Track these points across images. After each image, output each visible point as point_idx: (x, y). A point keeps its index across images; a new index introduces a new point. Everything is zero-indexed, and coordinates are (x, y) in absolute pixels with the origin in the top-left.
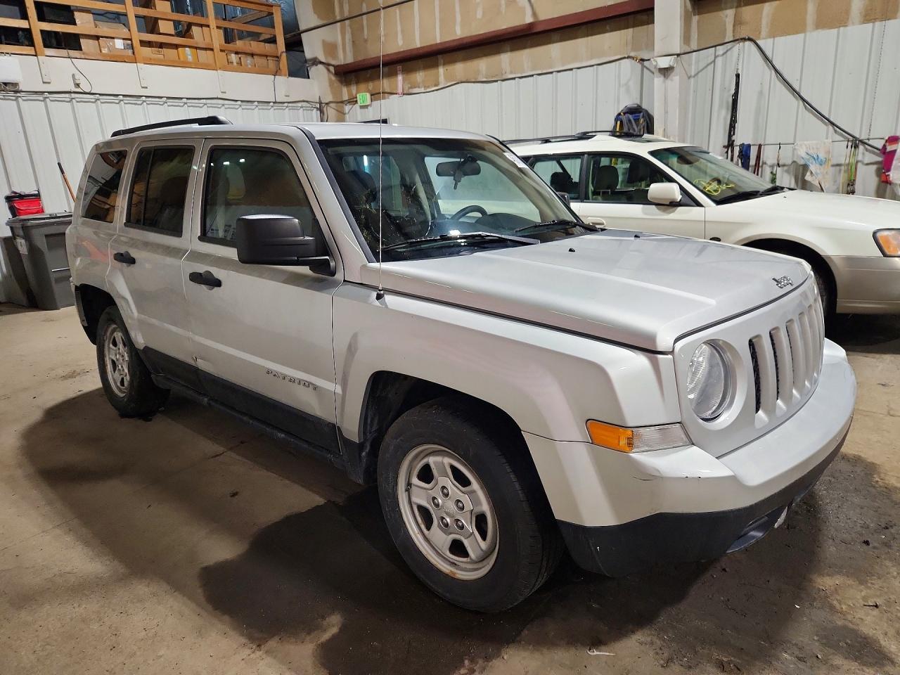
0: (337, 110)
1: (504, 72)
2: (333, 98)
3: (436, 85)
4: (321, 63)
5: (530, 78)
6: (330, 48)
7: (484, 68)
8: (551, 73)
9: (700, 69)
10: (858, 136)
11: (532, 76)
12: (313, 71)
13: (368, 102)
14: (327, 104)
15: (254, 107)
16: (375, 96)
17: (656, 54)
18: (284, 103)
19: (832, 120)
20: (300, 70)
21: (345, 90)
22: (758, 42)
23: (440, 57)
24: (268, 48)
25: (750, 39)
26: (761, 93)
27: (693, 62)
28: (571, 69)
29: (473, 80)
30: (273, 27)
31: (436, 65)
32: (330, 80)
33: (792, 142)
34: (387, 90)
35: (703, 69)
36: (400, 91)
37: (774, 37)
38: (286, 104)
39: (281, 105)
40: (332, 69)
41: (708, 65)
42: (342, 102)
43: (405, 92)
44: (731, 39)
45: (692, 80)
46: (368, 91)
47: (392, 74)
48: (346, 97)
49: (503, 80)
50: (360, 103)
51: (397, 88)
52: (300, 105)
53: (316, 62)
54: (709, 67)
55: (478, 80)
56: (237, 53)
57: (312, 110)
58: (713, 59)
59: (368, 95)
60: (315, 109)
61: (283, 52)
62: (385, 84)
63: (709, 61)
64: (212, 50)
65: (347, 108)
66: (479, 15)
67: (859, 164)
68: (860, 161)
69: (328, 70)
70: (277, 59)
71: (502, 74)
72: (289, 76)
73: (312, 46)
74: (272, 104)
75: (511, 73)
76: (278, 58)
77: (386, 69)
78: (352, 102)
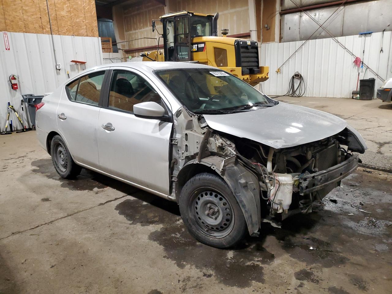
2: (124, 57)
4: (121, 49)
6: (124, 46)
12: (119, 51)
14: (122, 58)
16: (133, 57)
18: (111, 58)
20: (116, 51)
21: (127, 55)
30: (109, 42)
32: (123, 53)
40: (124, 51)
46: (131, 56)
47: (136, 52)
48: (127, 57)
51: (136, 55)
52: (115, 59)
59: (131, 57)
61: (112, 47)
62: (134, 54)
65: (127, 59)
66: (150, 42)
72: (113, 52)
73: (119, 46)
74: (108, 59)
76: (110, 49)
77: (134, 51)
78: (129, 58)
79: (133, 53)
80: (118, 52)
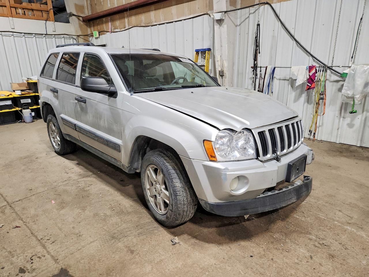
0: (85, 40)
1: (152, 22)
2: (82, 33)
3: (125, 28)
4: (74, 15)
5: (163, 25)
6: (79, 7)
7: (144, 19)
8: (172, 22)
9: (242, 21)
10: (326, 64)
11: (164, 24)
12: (71, 19)
13: (98, 36)
14: (78, 36)
15: (33, 37)
16: (101, 33)
17: (214, 11)
18: (52, 35)
19: (312, 53)
21: (89, 30)
22: (272, 5)
23: (125, 13)
24: (43, 7)
25: (267, 3)
26: (273, 36)
27: (239, 17)
28: (181, 20)
29: (139, 26)
31: (124, 18)
32: (80, 24)
33: (289, 66)
34: (106, 30)
35: (244, 21)
36: (110, 30)
37: (281, 2)
38: (53, 36)
39: (50, 36)
40: (81, 18)
41: (246, 19)
42: (87, 35)
43: (112, 31)
44: (258, 3)
45: (238, 28)
46: (98, 30)
47: (107, 22)
48: (89, 33)
49: (152, 26)
50: (95, 36)
52: (62, 36)
53: (71, 15)
54: (246, 20)
55: (142, 25)
56: (23, 9)
57: (70, 39)
58: (249, 15)
59: (97, 33)
60: (72, 39)
61: (51, 9)
62: (104, 27)
63: (247, 17)
64: (6, 6)
65: (91, 38)
67: (327, 81)
68: (328, 80)
69: (79, 19)
70: (48, 12)
71: (152, 23)
72: (55, 21)
73: (69, 6)
74: (44, 35)
75: (155, 22)
77: (104, 19)
78: (92, 36)
79: (102, 23)
80: (68, 22)
